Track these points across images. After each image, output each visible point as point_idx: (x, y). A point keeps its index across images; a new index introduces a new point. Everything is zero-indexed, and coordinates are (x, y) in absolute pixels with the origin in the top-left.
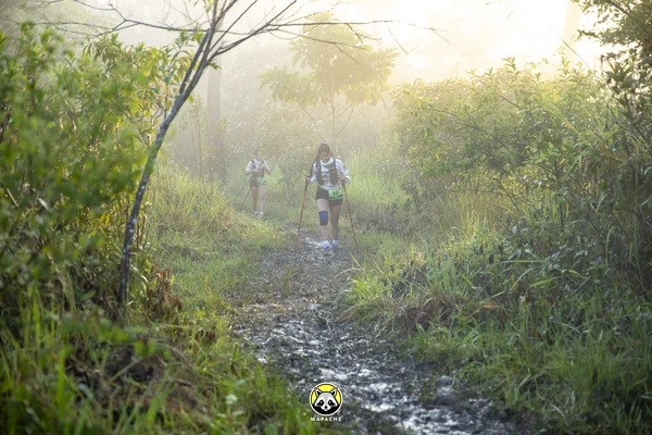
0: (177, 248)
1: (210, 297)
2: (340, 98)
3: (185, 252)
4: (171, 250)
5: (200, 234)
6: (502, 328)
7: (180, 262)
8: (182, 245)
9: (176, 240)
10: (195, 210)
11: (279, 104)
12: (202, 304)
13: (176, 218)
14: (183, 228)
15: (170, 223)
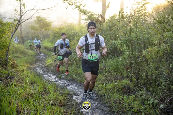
0: (16, 56)
1: (22, 64)
2: (43, 30)
3: (17, 57)
4: (15, 56)
5: (20, 53)
6: (72, 66)
7: (17, 59)
8: (17, 56)
9: (16, 55)
10: (19, 49)
11: (33, 31)
12: (21, 66)
13: (16, 51)
14: (17, 53)
15: (14, 52)
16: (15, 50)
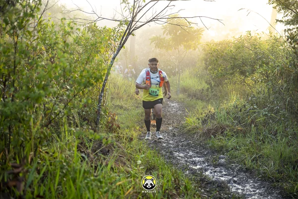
0: (118, 106)
1: (130, 124)
2: (182, 47)
3: (121, 107)
4: (116, 106)
5: (127, 100)
6: (245, 137)
7: (119, 111)
8: (120, 104)
9: (118, 103)
10: (125, 91)
11: (158, 50)
12: (128, 127)
13: (118, 94)
14: (121, 98)
15: (116, 96)
16: (116, 91)
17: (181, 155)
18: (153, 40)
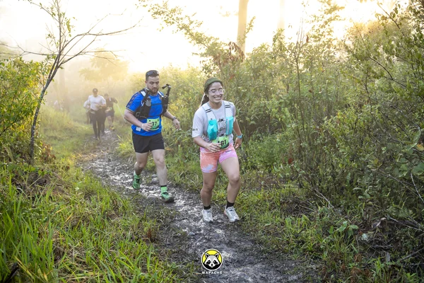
0: (52, 137)
1: (66, 153)
2: (110, 79)
3: (55, 138)
4: (50, 137)
5: (61, 131)
6: (173, 156)
7: (54, 142)
8: (54, 135)
9: (51, 134)
10: (58, 122)
12: (63, 157)
13: (51, 125)
14: (54, 129)
15: (48, 127)
16: (49, 123)
17: (118, 178)
18: (83, 72)
